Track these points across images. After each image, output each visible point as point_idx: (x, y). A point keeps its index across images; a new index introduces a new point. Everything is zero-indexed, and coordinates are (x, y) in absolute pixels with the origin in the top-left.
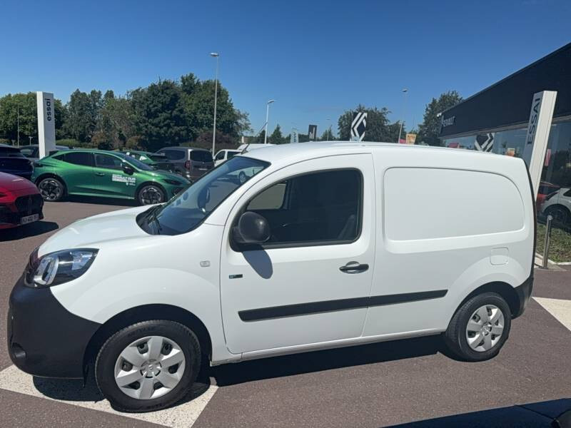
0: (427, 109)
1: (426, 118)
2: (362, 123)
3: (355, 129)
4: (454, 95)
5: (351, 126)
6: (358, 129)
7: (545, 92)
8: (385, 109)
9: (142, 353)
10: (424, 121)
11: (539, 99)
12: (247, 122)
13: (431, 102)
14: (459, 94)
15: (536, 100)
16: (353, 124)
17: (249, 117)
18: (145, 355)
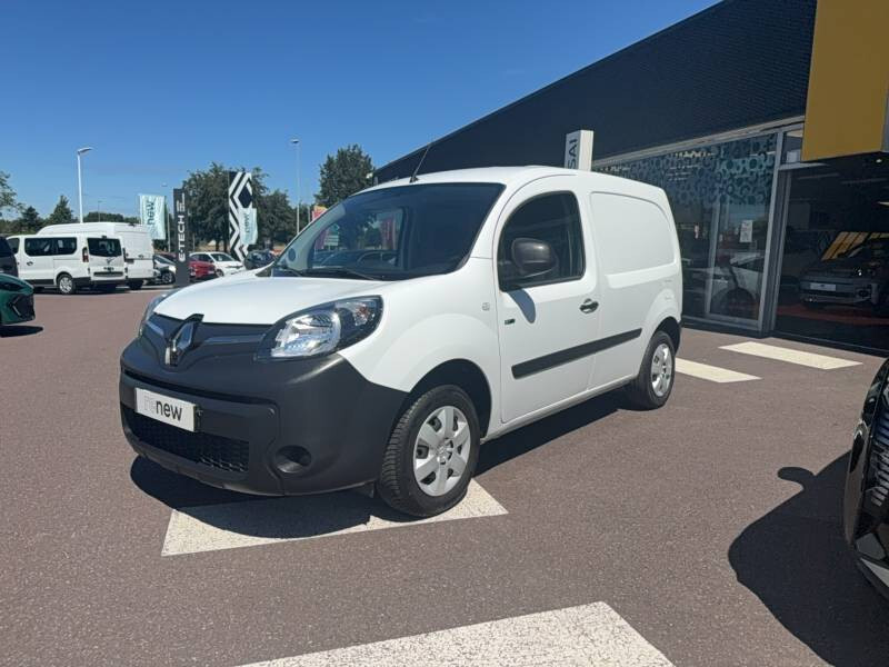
0: (323, 173)
1: (323, 185)
2: (245, 189)
3: (236, 197)
4: (356, 151)
5: (227, 193)
6: (240, 198)
7: (583, 132)
8: (258, 169)
9: (437, 430)
10: (320, 189)
11: (575, 141)
12: (8, 191)
13: (325, 161)
14: (363, 150)
15: (571, 142)
16: (231, 190)
17: (9, 182)
18: (440, 431)
